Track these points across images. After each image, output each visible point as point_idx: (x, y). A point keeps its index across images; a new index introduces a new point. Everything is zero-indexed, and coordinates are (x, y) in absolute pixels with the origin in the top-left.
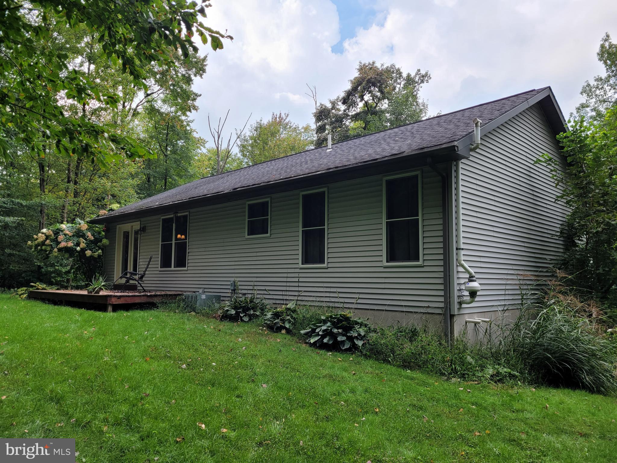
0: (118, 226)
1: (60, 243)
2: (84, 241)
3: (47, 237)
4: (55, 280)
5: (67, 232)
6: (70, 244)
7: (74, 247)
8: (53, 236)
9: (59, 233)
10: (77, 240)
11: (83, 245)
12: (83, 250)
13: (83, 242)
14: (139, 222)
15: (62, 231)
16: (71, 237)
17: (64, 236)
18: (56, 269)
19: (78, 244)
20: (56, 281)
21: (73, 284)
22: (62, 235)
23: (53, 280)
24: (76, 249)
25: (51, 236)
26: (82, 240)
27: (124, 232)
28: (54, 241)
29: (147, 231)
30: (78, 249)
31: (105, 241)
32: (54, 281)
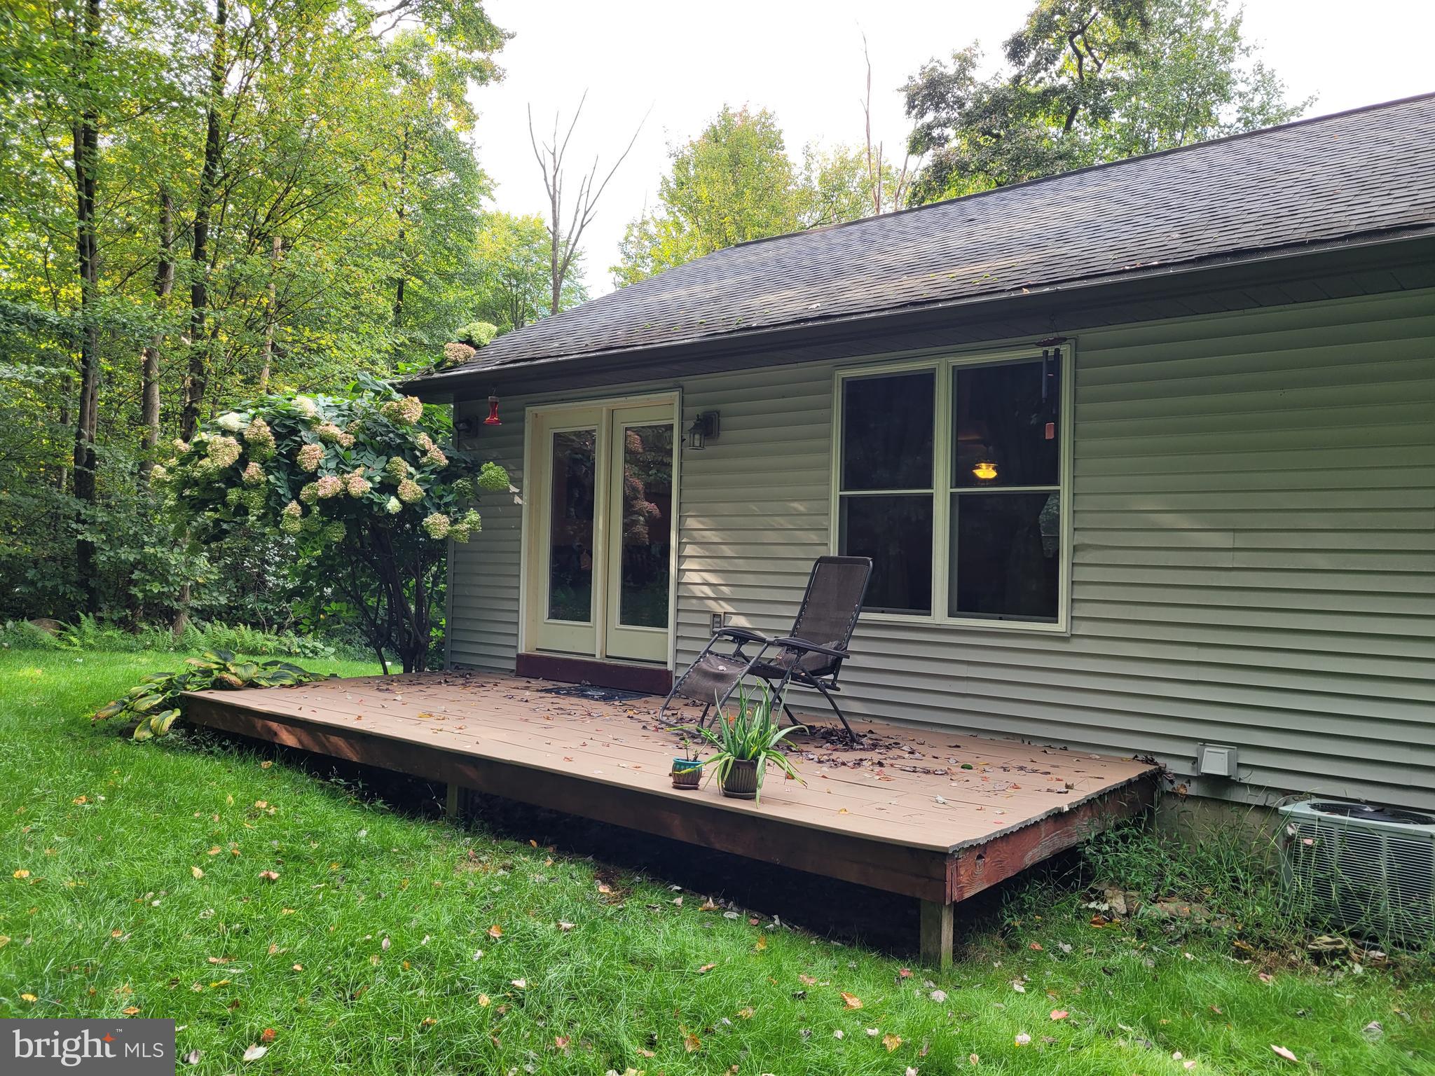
0: (530, 411)
1: (313, 477)
2: (412, 470)
3: (249, 448)
4: (144, 591)
5: (334, 431)
6: (359, 485)
7: (376, 497)
8: (271, 448)
9: (295, 432)
10: (381, 465)
11: (411, 490)
12: (413, 512)
13: (411, 476)
14: (676, 395)
15: (308, 424)
16: (348, 449)
17: (320, 446)
18: (145, 556)
19: (389, 486)
20: (145, 596)
21: (194, 603)
22: (314, 440)
23: (134, 591)
24: (381, 507)
25: (263, 444)
26: (401, 465)
27: (557, 436)
28: (278, 469)
29: (724, 435)
30: (393, 505)
31: (492, 473)
32: (140, 595)
